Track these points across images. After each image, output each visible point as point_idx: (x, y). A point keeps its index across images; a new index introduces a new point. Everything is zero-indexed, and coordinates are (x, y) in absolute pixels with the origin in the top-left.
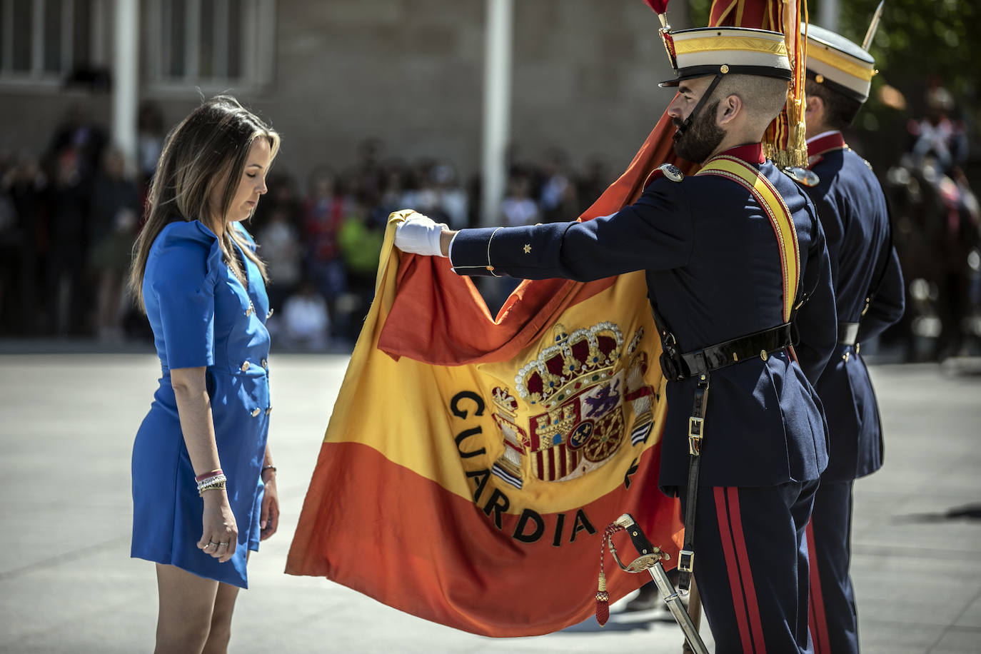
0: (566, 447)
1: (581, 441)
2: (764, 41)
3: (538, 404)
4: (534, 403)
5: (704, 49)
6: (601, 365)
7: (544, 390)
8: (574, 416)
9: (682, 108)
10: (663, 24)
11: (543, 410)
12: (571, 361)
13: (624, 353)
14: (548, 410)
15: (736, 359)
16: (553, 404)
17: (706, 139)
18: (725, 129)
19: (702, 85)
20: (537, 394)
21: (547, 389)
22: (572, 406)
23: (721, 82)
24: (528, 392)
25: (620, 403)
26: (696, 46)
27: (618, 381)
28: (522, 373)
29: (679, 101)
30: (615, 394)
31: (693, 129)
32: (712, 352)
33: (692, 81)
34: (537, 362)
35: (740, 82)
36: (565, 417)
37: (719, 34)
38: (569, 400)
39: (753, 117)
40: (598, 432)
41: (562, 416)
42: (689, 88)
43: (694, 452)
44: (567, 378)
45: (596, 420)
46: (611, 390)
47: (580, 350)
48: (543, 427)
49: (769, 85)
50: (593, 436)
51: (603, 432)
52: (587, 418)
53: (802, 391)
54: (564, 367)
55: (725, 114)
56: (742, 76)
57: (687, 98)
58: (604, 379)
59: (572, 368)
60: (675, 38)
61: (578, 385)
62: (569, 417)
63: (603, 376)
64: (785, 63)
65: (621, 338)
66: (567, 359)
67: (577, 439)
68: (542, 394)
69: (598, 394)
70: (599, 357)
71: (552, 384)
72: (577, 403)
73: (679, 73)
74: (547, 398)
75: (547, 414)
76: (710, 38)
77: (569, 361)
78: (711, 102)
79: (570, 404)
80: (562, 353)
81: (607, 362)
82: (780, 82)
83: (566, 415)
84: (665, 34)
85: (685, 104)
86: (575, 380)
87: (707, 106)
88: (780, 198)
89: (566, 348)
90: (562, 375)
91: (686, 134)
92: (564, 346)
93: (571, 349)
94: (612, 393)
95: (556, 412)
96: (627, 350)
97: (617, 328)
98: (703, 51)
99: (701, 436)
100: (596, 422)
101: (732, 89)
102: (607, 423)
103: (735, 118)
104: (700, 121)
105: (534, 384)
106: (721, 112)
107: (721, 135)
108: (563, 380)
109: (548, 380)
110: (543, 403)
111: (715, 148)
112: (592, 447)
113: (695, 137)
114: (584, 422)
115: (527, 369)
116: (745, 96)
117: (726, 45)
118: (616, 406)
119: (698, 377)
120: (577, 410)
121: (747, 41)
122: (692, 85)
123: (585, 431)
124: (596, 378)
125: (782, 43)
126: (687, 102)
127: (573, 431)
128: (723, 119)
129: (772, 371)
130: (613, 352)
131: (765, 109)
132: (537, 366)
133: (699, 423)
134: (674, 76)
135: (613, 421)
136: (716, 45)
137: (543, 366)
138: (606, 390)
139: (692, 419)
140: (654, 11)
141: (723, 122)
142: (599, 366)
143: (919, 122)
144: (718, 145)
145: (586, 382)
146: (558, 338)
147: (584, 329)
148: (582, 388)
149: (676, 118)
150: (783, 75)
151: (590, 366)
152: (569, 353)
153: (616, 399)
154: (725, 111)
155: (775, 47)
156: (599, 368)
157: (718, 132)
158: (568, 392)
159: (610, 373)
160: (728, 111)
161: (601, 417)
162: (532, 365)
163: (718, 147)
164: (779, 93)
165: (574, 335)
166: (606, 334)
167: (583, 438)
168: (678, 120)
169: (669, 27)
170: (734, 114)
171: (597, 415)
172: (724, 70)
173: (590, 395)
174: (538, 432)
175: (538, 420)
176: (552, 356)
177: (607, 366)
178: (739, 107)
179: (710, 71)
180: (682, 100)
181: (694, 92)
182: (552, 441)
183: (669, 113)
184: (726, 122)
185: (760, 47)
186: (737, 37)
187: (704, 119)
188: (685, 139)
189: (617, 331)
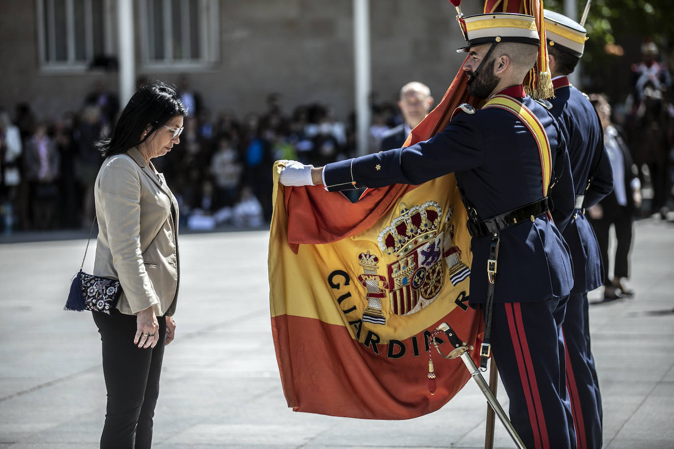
0: (410, 287)
1: (419, 283)
2: (522, 21)
3: (392, 255)
4: (389, 254)
5: (485, 27)
7: (395, 246)
8: (415, 264)
9: (472, 64)
10: (459, 13)
11: (395, 259)
12: (411, 227)
13: (443, 221)
14: (398, 259)
15: (516, 222)
16: (402, 254)
17: (488, 83)
18: (499, 77)
19: (485, 49)
20: (391, 248)
21: (397, 245)
22: (413, 256)
23: (496, 48)
24: (386, 247)
25: (441, 257)
26: (480, 25)
27: (440, 240)
28: (381, 235)
29: (469, 60)
30: (438, 250)
31: (479, 78)
32: (500, 219)
33: (478, 47)
34: (390, 227)
35: (508, 47)
36: (409, 265)
37: (494, 17)
38: (411, 252)
39: (517, 69)
40: (428, 277)
41: (407, 264)
42: (476, 52)
43: (492, 281)
44: (409, 237)
45: (427, 268)
46: (436, 246)
47: (416, 219)
48: (396, 272)
49: (526, 48)
50: (425, 280)
51: (431, 278)
52: (422, 266)
53: (557, 240)
54: (407, 230)
55: (499, 67)
56: (509, 43)
57: (475, 58)
58: (431, 238)
59: (412, 231)
60: (466, 21)
61: (416, 242)
62: (411, 264)
63: (431, 236)
64: (535, 34)
65: (441, 212)
66: (409, 225)
67: (417, 281)
68: (394, 249)
69: (428, 248)
70: (428, 224)
71: (400, 241)
72: (416, 254)
73: (470, 43)
75: (398, 262)
76: (488, 20)
77: (410, 226)
78: (490, 60)
79: (411, 255)
80: (405, 222)
81: (433, 228)
82: (533, 47)
83: (410, 262)
84: (460, 19)
85: (474, 62)
86: (414, 239)
87: (488, 62)
88: (537, 119)
89: (408, 218)
90: (406, 236)
91: (475, 80)
92: (406, 217)
93: (410, 219)
94: (436, 249)
95: (403, 260)
96: (445, 220)
97: (437, 205)
98: (482, 28)
99: (495, 272)
100: (427, 270)
101: (503, 52)
102: (434, 272)
103: (506, 70)
104: (484, 72)
105: (390, 242)
106: (496, 66)
107: (497, 81)
108: (406, 239)
109: (398, 237)
110: (396, 254)
111: (493, 89)
112: (425, 288)
113: (481, 82)
114: (420, 268)
115: (384, 231)
116: (511, 55)
117: (499, 24)
118: (438, 259)
119: (492, 234)
120: (416, 260)
121: (512, 21)
122: (478, 50)
123: (421, 275)
124: (426, 237)
125: (534, 23)
126: (475, 61)
127: (414, 275)
128: (498, 70)
129: (538, 228)
130: (436, 220)
131: (524, 63)
132: (390, 230)
133: (494, 264)
134: (466, 44)
135: (437, 270)
136: (493, 24)
137: (394, 230)
138: (433, 246)
139: (489, 261)
140: (452, 5)
141: (498, 73)
142: (428, 230)
144: (495, 86)
145: (421, 240)
146: (403, 212)
147: (417, 206)
148: (418, 244)
149: (468, 71)
150: (534, 42)
151: (423, 230)
152: (410, 221)
153: (439, 254)
154: (499, 66)
155: (529, 25)
157: (495, 79)
158: (410, 247)
159: (435, 234)
160: (501, 66)
161: (430, 266)
162: (387, 229)
163: (496, 88)
164: (533, 54)
165: (412, 210)
166: (431, 208)
167: (420, 280)
168: (470, 72)
169: (462, 14)
170: (505, 67)
171: (428, 264)
172: (498, 40)
173: (423, 249)
174: (393, 276)
176: (399, 224)
177: (433, 230)
178: (508, 62)
179: (490, 40)
180: (472, 60)
181: (479, 54)
182: (402, 282)
183: (464, 69)
184: (500, 72)
185: (520, 25)
186: (505, 19)
187: (486, 71)
188: (474, 84)
189: (438, 207)
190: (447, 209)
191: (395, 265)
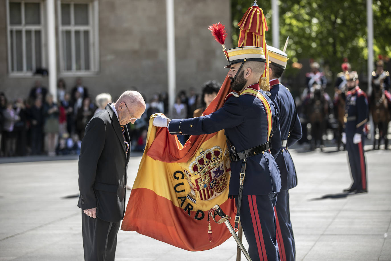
1: (213, 186)
2: (257, 50)
3: (197, 175)
4: (196, 174)
5: (238, 54)
6: (216, 160)
7: (198, 170)
8: (210, 178)
9: (232, 74)
10: (224, 48)
11: (199, 177)
13: (223, 155)
14: (201, 176)
15: (255, 154)
16: (202, 174)
17: (241, 83)
18: (247, 79)
19: (238, 66)
20: (196, 171)
21: (199, 170)
22: (208, 174)
23: (244, 64)
24: (193, 171)
25: (224, 172)
26: (235, 53)
27: (222, 165)
28: (191, 165)
29: (231, 72)
30: (222, 169)
31: (236, 80)
32: (247, 152)
33: (235, 65)
34: (195, 161)
35: (250, 64)
36: (207, 178)
37: (242, 49)
38: (208, 172)
39: (255, 74)
40: (218, 183)
41: (205, 178)
42: (234, 67)
43: (241, 184)
44: (206, 165)
45: (217, 178)
46: (221, 168)
47: (209, 156)
48: (200, 182)
49: (259, 64)
50: (217, 184)
51: (220, 183)
52: (214, 178)
53: (274, 163)
54: (204, 162)
56: (251, 62)
58: (217, 165)
59: (207, 162)
60: (228, 51)
61: (209, 167)
62: (208, 178)
63: (217, 163)
64: (263, 57)
65: (222, 151)
66: (205, 159)
68: (198, 172)
69: (216, 170)
70: (215, 158)
71: (201, 168)
72: (210, 173)
73: (230, 63)
74: (200, 172)
75: (200, 178)
76: (239, 50)
77: (205, 160)
78: (242, 71)
79: (207, 174)
80: (203, 158)
82: (263, 63)
83: (207, 177)
84: (225, 51)
85: (233, 72)
86: (208, 166)
87: (240, 72)
88: (266, 100)
90: (204, 165)
91: (234, 82)
92: (203, 155)
94: (221, 169)
95: (203, 177)
96: (224, 154)
97: (219, 147)
98: (236, 55)
99: (244, 179)
100: (217, 179)
101: (248, 67)
102: (221, 180)
104: (239, 77)
105: (195, 168)
106: (245, 74)
108: (204, 166)
109: (199, 166)
110: (199, 174)
111: (244, 86)
112: (217, 188)
113: (237, 82)
115: (192, 164)
116: (252, 68)
117: (245, 52)
118: (224, 174)
119: (242, 160)
120: (210, 175)
121: (252, 51)
122: (235, 66)
123: (214, 182)
124: (215, 164)
125: (262, 51)
126: (234, 72)
127: (210, 183)
128: (246, 76)
129: (266, 157)
130: (219, 155)
131: (259, 72)
132: (195, 163)
133: (243, 175)
134: (229, 64)
135: (223, 179)
136: (242, 53)
137: (197, 162)
138: (219, 168)
139: (241, 173)
140: (220, 44)
141: (246, 77)
143: (310, 73)
144: (245, 84)
145: (212, 166)
146: (201, 153)
147: (209, 149)
148: (211, 168)
150: (263, 61)
151: (212, 161)
152: (205, 157)
153: (223, 171)
154: (246, 74)
155: (260, 52)
156: (215, 161)
157: (245, 80)
158: (206, 170)
159: (219, 162)
160: (247, 73)
161: (219, 177)
162: (194, 162)
163: (246, 85)
165: (206, 151)
166: (216, 150)
167: (214, 185)
168: (231, 78)
170: (249, 74)
171: (217, 177)
172: (245, 60)
173: (214, 170)
174: (198, 184)
175: (198, 180)
176: (200, 159)
177: (218, 160)
178: (251, 72)
179: (241, 61)
180: (232, 71)
181: (236, 68)
182: (203, 187)
183: (228, 76)
184: (247, 77)
185: (256, 52)
186: (248, 50)
187: (240, 77)
188: (234, 83)
189: (220, 148)
190: (225, 149)
191: (199, 179)
